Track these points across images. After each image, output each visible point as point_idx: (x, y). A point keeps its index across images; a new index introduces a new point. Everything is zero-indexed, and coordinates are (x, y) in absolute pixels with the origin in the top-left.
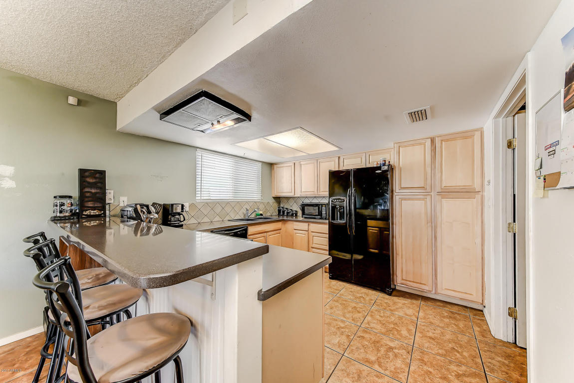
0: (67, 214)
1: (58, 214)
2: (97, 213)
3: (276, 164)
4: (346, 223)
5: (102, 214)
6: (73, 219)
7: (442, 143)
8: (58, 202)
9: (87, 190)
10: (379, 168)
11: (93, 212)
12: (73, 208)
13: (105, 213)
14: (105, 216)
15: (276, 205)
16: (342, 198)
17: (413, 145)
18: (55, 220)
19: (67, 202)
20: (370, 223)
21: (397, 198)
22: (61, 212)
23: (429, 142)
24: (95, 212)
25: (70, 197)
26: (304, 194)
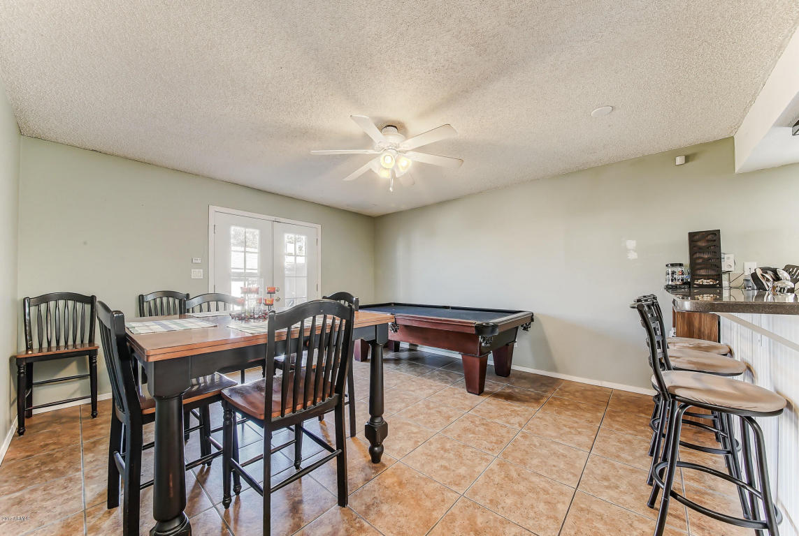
0: (678, 283)
1: (670, 283)
2: (711, 283)
5: (717, 284)
6: (684, 288)
8: (670, 271)
9: (698, 255)
11: (705, 282)
12: (685, 276)
13: (721, 284)
14: (721, 286)
18: (668, 288)
19: (678, 269)
22: (672, 280)
24: (708, 281)
25: (681, 265)
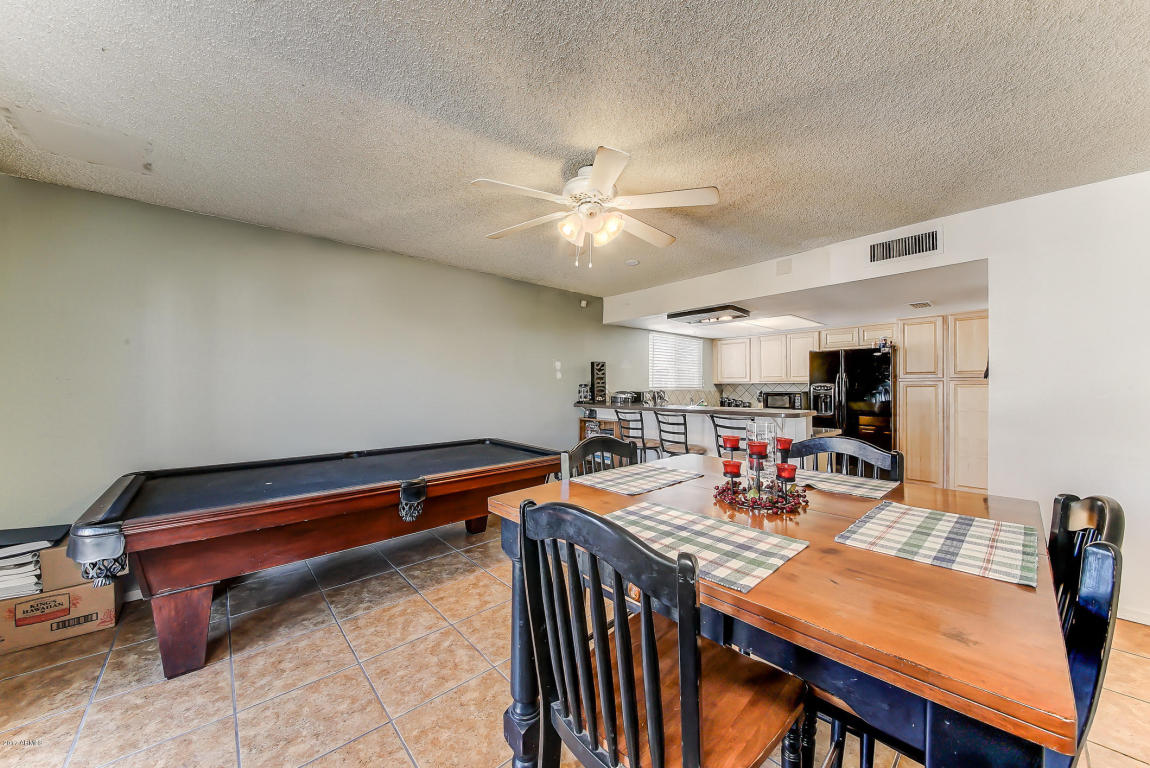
0: (588, 400)
2: (602, 399)
3: (720, 339)
4: (834, 414)
7: (955, 324)
8: (579, 389)
10: (878, 350)
15: (717, 395)
16: (828, 385)
17: (921, 323)
20: (863, 419)
21: (901, 386)
23: (939, 322)
25: (585, 386)
26: (764, 381)
